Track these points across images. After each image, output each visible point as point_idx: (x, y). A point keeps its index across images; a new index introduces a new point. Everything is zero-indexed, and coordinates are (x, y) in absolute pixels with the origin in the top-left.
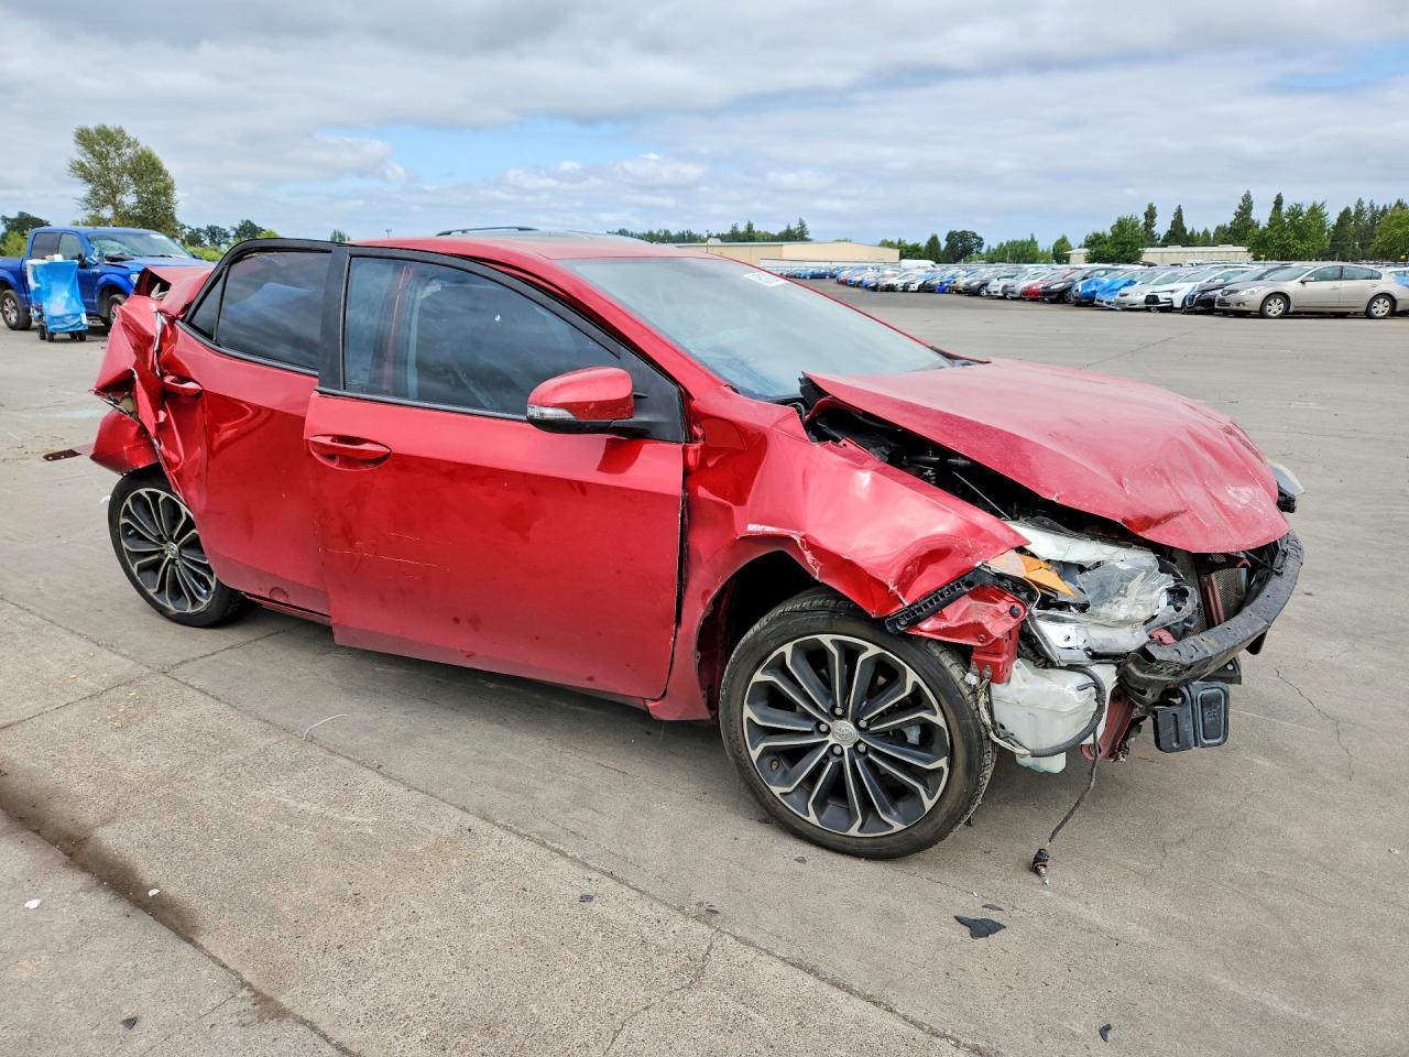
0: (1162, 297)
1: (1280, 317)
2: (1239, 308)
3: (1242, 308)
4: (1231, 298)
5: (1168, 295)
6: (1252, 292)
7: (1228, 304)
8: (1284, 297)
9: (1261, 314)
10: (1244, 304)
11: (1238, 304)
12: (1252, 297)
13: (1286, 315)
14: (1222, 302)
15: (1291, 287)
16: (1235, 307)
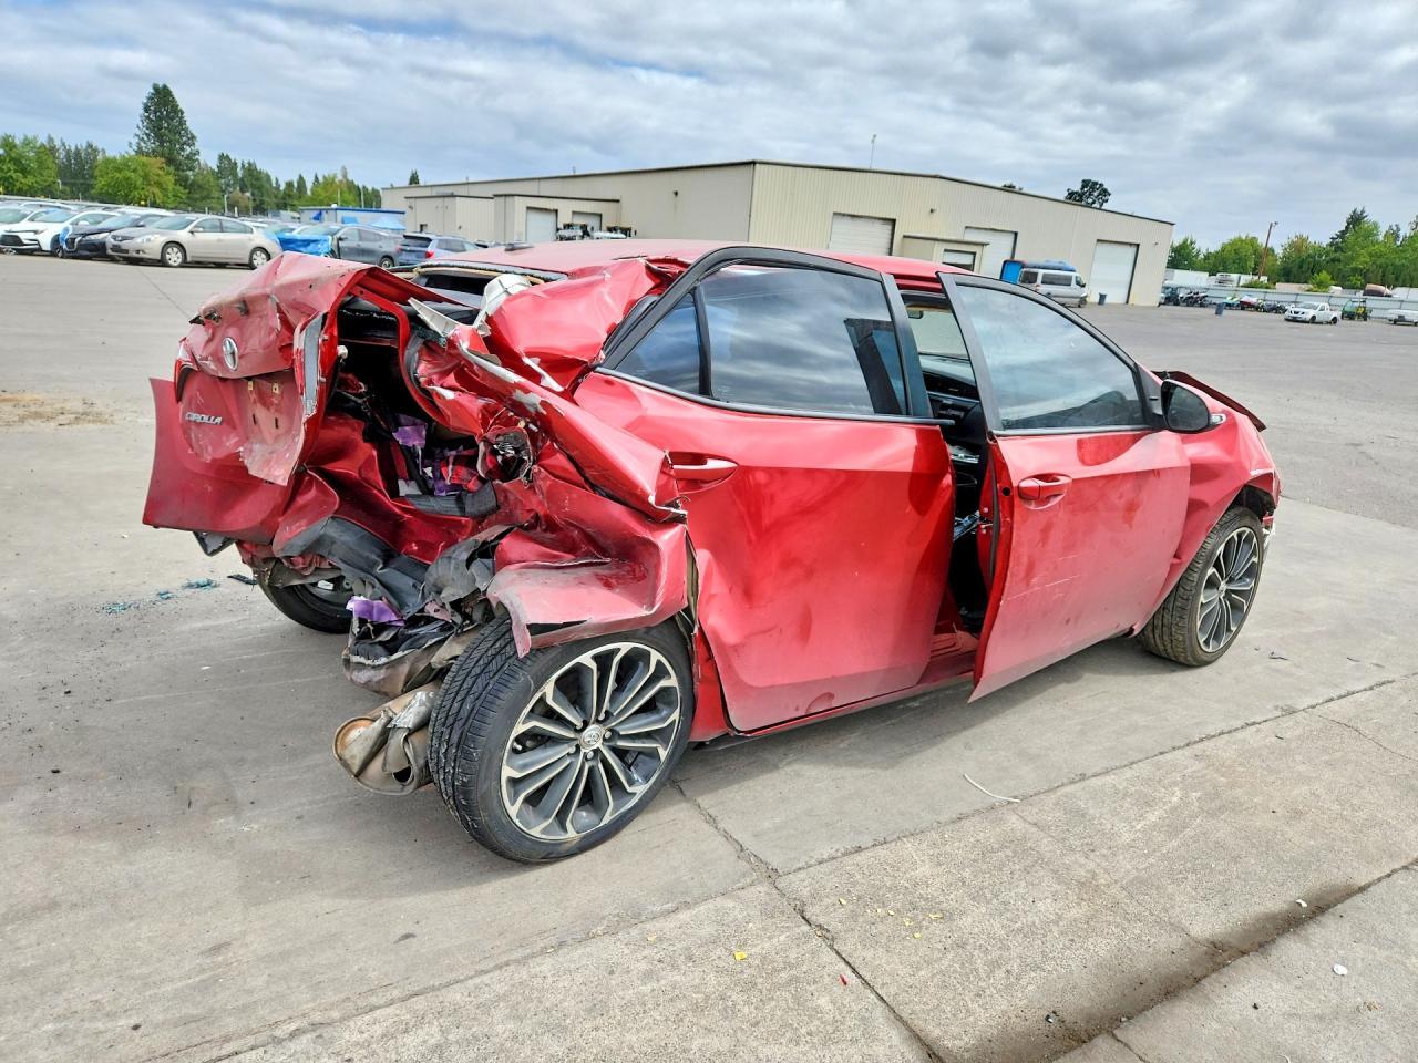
0: (24, 237)
1: (181, 266)
2: (137, 255)
3: (141, 255)
4: (125, 245)
5: (32, 236)
6: (149, 240)
7: (127, 251)
8: (180, 246)
9: (162, 263)
10: (143, 252)
11: (138, 252)
12: (150, 245)
13: (185, 264)
14: (116, 248)
15: (182, 236)
16: (135, 255)
